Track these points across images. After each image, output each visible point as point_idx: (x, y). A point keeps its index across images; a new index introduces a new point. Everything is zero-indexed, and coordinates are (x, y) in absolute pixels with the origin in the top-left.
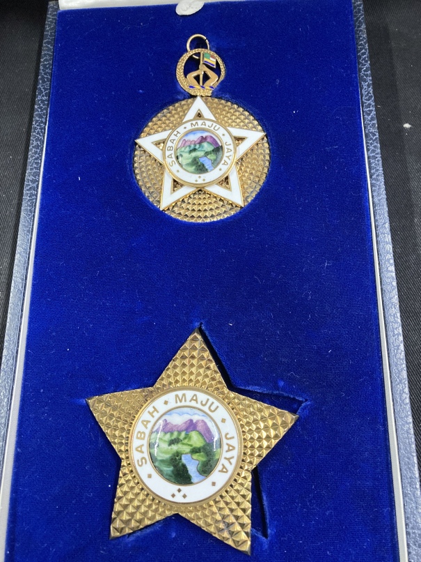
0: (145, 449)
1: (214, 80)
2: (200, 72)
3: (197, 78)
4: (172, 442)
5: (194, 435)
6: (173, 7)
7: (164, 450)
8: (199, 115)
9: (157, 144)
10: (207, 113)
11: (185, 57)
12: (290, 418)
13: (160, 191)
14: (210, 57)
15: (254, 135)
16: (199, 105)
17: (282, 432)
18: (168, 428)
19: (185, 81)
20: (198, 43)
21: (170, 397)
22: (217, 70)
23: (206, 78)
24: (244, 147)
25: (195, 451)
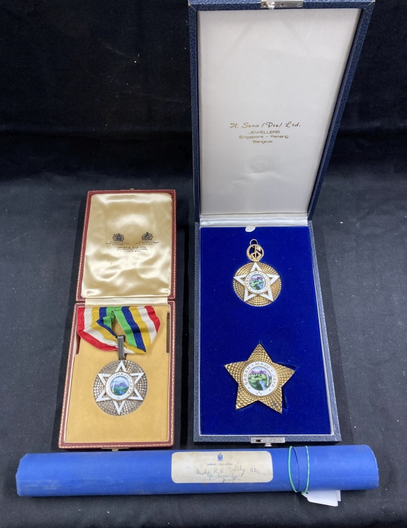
0: (247, 379)
1: (261, 256)
2: (255, 253)
3: (254, 255)
4: (256, 377)
5: (263, 375)
6: (243, 229)
7: (254, 380)
8: (256, 269)
9: (242, 279)
10: (259, 269)
11: (250, 247)
12: (293, 372)
13: (244, 295)
14: (259, 248)
15: (276, 277)
16: (256, 265)
17: (291, 376)
18: (253, 373)
19: (250, 256)
20: (254, 242)
21: (254, 363)
22: (261, 252)
23: (257, 255)
24: (273, 281)
25: (263, 380)
